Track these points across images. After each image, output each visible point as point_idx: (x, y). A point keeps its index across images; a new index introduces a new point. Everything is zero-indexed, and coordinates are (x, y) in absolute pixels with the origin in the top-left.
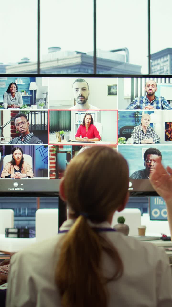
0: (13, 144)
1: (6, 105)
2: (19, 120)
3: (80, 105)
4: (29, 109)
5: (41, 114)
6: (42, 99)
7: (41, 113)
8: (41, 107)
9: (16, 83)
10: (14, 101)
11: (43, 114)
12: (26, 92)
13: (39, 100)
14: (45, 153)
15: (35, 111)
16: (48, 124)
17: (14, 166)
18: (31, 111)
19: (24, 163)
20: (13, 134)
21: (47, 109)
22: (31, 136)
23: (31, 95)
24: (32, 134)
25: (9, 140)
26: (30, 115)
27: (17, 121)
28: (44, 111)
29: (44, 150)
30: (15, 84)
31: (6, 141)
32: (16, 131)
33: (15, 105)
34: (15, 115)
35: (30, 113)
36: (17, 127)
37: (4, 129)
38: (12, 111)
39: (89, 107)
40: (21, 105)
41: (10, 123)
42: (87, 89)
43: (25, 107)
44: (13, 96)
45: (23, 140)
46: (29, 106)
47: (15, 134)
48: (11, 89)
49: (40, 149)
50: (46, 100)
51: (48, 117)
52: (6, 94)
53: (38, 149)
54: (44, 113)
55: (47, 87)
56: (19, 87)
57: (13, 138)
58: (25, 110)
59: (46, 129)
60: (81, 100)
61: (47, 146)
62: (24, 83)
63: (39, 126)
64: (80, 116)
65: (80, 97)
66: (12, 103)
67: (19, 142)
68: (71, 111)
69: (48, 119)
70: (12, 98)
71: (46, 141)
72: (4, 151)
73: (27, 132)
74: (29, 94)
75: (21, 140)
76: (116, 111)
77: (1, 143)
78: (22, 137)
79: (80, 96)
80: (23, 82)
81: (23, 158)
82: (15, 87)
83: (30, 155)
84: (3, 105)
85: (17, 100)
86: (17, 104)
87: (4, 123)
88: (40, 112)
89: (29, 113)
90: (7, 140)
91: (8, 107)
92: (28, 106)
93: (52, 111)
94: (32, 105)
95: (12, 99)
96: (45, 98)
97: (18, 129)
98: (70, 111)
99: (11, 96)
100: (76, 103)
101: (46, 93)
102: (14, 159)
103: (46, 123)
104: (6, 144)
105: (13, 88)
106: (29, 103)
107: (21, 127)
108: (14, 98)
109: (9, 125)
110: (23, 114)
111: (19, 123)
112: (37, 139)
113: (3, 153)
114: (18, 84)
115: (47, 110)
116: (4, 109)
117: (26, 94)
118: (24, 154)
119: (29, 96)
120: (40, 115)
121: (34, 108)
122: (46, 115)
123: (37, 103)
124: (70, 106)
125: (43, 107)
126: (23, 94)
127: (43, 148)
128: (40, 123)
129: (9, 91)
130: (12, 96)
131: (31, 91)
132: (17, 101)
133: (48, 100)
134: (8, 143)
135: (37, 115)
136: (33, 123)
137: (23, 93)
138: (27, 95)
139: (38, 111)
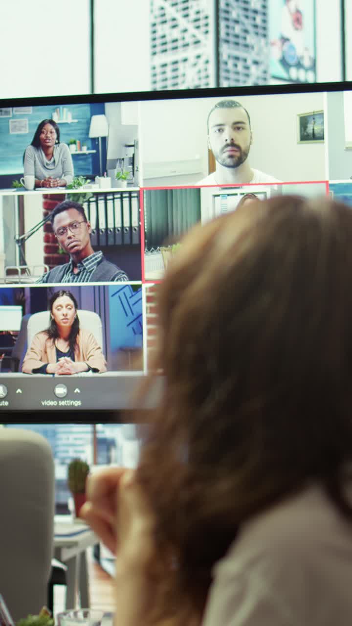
0: (51, 282)
1: (30, 181)
2: (63, 218)
3: (228, 172)
4: (90, 188)
5: (122, 201)
6: (123, 159)
7: (122, 198)
8: (120, 181)
9: (56, 119)
10: (53, 167)
11: (126, 201)
12: (80, 143)
13: (115, 161)
14: (133, 305)
15: (105, 194)
16: (139, 227)
17: (56, 342)
18: (97, 195)
19: (81, 332)
20: (51, 255)
21: (136, 185)
22: (96, 259)
23: (94, 151)
24: (100, 254)
25: (42, 273)
26: (93, 205)
27: (59, 221)
28: (130, 193)
29: (130, 297)
30: (52, 122)
31: (34, 276)
32: (57, 248)
33: (55, 178)
34: (54, 205)
35: (93, 199)
36: (60, 238)
37: (28, 243)
38: (45, 196)
39: (252, 176)
40: (69, 179)
41: (42, 228)
42: (247, 126)
43: (79, 185)
44: (49, 155)
45: (76, 271)
46: (89, 181)
47: (55, 255)
48: (43, 136)
49: (121, 294)
50: (133, 161)
51: (139, 207)
52: (31, 150)
53: (117, 295)
54: (130, 197)
55: (136, 127)
56: (62, 130)
57: (50, 268)
58: (80, 190)
59: (135, 241)
60: (231, 157)
61: (140, 286)
62: (76, 121)
63: (117, 232)
64: (224, 201)
65: (229, 148)
66: (47, 174)
67: (66, 278)
68: (202, 189)
69: (139, 213)
70: (45, 160)
71: (136, 272)
72: (28, 302)
73: (85, 249)
74: (88, 149)
75: (72, 271)
76: (324, 186)
77: (22, 280)
78: (74, 265)
79: (227, 145)
80: (73, 118)
81: (76, 321)
82: (54, 131)
83: (95, 312)
84: (23, 181)
85: (60, 167)
86: (60, 177)
87: (28, 229)
88: (119, 196)
89: (91, 200)
90: (36, 274)
91: (37, 186)
92: (86, 179)
93: (150, 190)
94: (97, 178)
95: (47, 164)
96: (132, 156)
97: (62, 242)
98: (198, 190)
99: (43, 154)
100: (218, 165)
101: (132, 143)
102: (54, 322)
103: (135, 224)
104: (33, 283)
105: (49, 135)
106: (90, 173)
107: (70, 238)
108: (50, 160)
109: (41, 234)
110: (75, 204)
111: (64, 228)
112: (114, 269)
113: (28, 308)
114: (60, 124)
115: (137, 189)
116: (26, 190)
117: (81, 149)
118: (81, 309)
119: (89, 154)
120: (118, 202)
121: (103, 184)
122: (135, 201)
123: (109, 171)
124: (198, 175)
125: (125, 183)
126: (74, 150)
127: (128, 291)
128: (118, 225)
129: (39, 143)
130: (47, 155)
131: (94, 140)
132: (59, 169)
133: (140, 162)
134: (37, 282)
135: (110, 203)
136: (102, 226)
137: (73, 147)
138: (85, 150)
139: (113, 193)
